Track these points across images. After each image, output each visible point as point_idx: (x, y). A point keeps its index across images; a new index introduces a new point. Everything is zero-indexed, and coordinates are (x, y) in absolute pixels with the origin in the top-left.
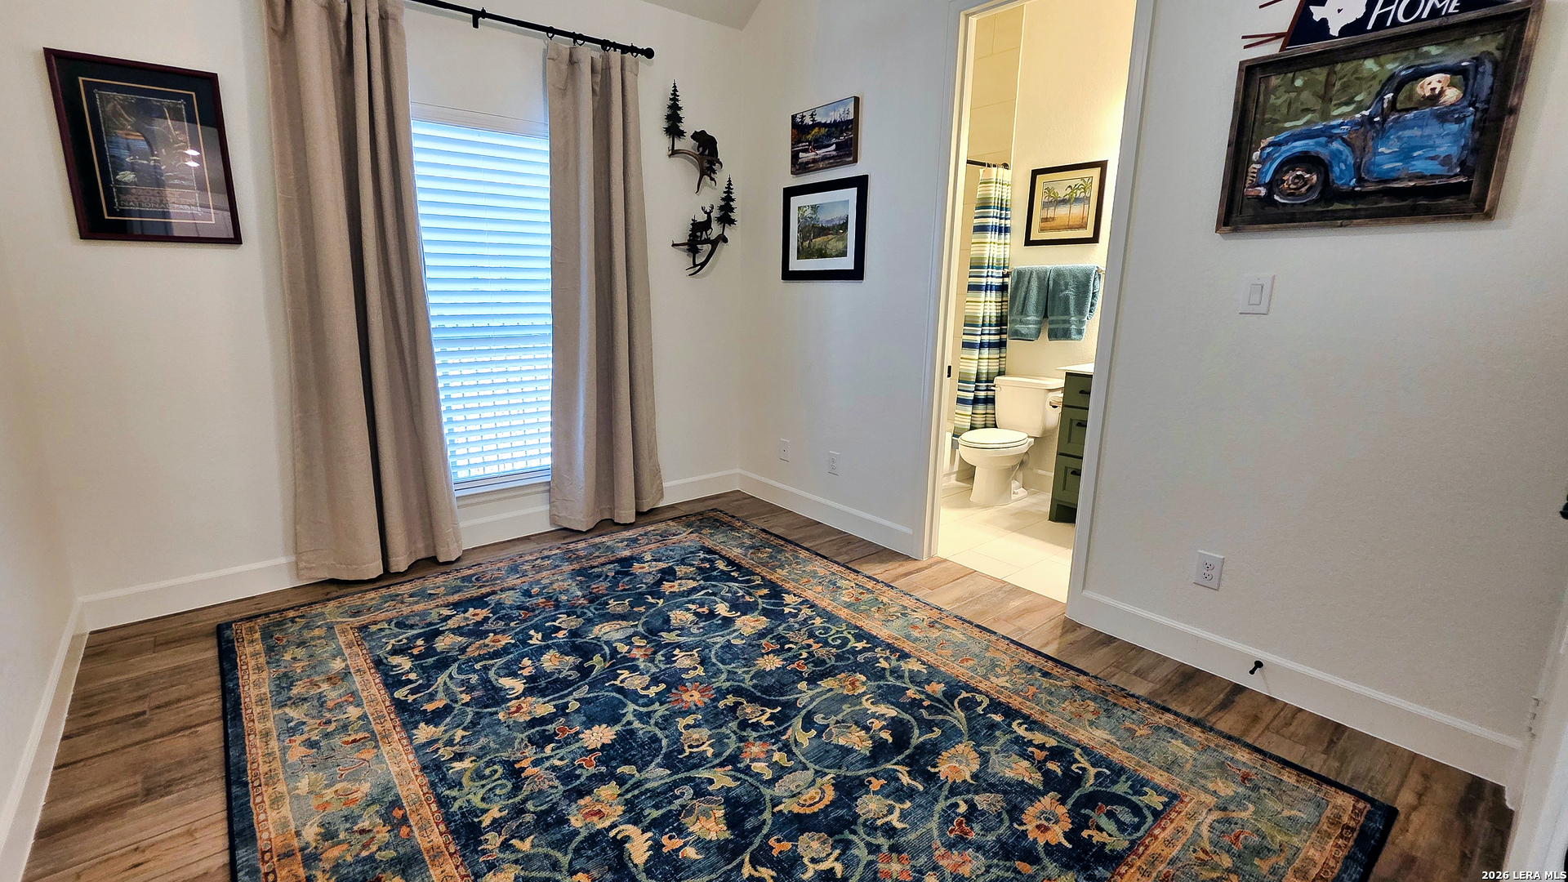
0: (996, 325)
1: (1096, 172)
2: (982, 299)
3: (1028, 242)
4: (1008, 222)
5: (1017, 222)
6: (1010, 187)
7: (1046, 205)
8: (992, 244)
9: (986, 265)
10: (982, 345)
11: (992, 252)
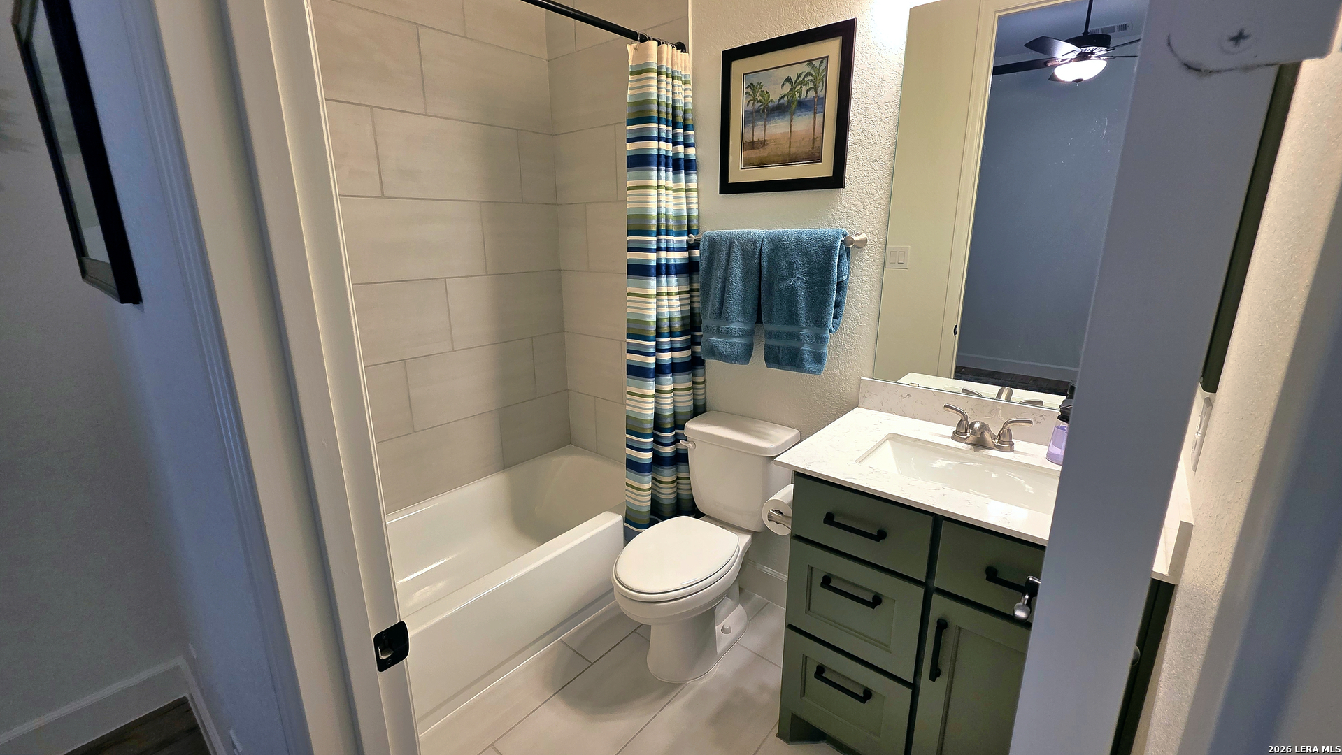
0: (682, 334)
1: (832, 48)
2: (653, 291)
3: (727, 187)
4: (691, 150)
5: (705, 150)
6: (689, 86)
7: (751, 118)
8: (663, 191)
9: (654, 229)
10: (660, 370)
11: (663, 205)
